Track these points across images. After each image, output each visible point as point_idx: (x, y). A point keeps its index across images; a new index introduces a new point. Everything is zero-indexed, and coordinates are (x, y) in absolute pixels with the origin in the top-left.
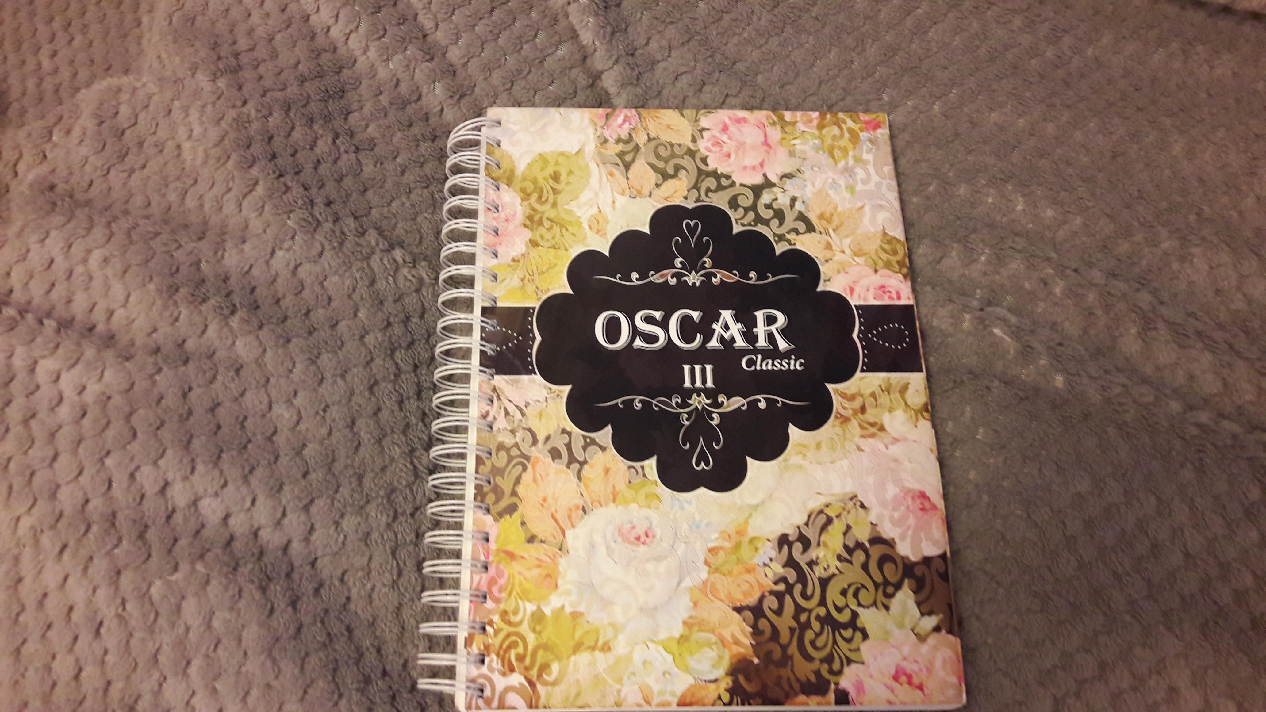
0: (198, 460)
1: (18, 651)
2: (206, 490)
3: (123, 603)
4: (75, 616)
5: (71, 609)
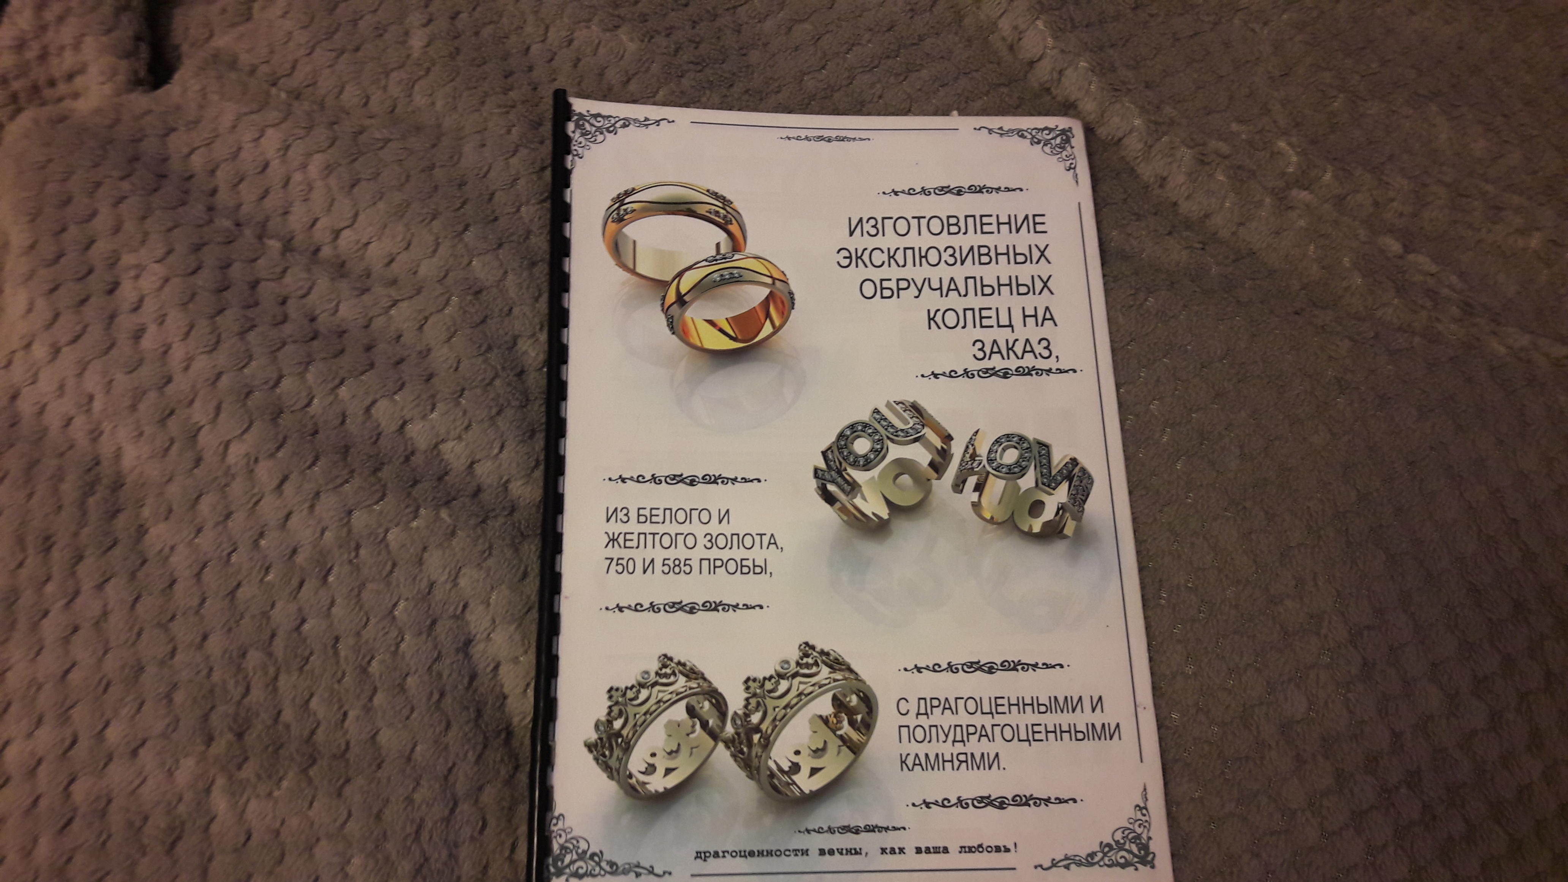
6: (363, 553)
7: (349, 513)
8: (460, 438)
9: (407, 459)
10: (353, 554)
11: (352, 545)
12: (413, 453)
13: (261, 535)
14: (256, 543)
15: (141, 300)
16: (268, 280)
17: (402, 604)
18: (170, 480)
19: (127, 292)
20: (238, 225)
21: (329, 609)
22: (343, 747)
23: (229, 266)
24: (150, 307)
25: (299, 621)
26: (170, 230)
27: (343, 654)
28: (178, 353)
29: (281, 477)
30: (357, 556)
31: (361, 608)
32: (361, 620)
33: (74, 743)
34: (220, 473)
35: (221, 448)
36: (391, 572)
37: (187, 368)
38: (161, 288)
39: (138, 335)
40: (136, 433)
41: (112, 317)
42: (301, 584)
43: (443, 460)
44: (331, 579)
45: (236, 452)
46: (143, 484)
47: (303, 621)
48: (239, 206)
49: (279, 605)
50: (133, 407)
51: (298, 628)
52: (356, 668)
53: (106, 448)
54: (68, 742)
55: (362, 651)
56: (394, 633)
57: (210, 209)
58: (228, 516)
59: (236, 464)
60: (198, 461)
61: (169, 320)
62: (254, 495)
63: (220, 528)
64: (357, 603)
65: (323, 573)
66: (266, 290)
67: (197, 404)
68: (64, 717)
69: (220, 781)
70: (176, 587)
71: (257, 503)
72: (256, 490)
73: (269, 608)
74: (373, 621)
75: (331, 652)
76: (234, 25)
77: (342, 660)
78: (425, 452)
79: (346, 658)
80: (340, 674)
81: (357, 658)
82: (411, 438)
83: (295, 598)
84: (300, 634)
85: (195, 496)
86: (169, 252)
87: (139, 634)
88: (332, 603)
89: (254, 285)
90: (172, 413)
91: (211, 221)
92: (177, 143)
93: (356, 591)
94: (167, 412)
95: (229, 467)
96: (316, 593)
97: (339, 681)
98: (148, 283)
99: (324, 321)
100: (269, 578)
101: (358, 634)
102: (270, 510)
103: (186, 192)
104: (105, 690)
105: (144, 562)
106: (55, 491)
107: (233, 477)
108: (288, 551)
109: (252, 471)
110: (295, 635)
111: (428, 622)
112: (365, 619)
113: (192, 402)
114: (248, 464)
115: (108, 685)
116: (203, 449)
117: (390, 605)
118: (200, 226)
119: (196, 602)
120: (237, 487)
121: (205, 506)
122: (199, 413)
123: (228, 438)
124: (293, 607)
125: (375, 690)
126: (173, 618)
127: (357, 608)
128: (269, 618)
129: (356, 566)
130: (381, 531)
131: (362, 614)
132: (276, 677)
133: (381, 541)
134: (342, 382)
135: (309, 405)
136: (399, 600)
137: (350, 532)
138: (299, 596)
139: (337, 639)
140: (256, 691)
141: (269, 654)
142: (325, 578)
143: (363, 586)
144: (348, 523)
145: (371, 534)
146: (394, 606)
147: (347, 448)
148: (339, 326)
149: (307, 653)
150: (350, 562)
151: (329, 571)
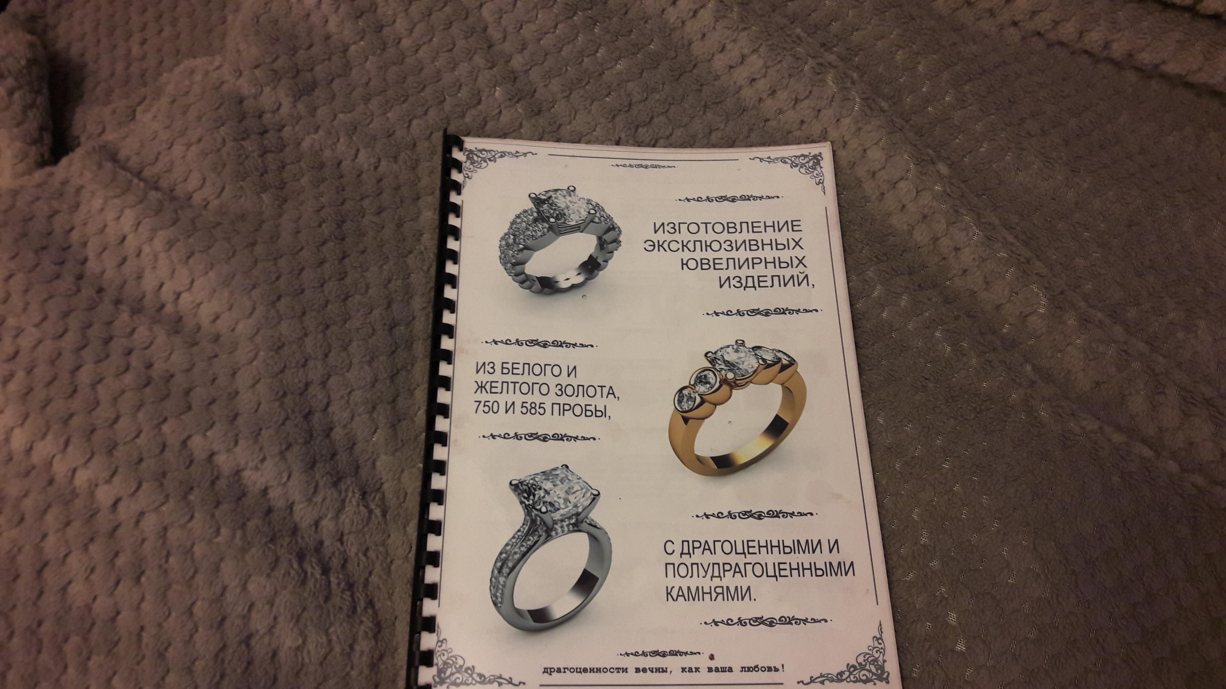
0: (242, 435)
1: (64, 588)
2: (248, 463)
3: (168, 556)
4: (120, 562)
5: (116, 555)
6: (172, 560)
7: (165, 529)
8: (257, 468)
9: (213, 483)
10: (164, 560)
11: (164, 553)
12: (217, 478)
13: (91, 540)
14: (87, 546)
15: (18, 352)
16: (120, 337)
17: (199, 603)
18: (26, 495)
20: (100, 291)
21: (139, 604)
23: (89, 327)
24: (23, 358)
25: (114, 614)
26: (46, 300)
27: (145, 641)
28: (38, 396)
29: (116, 497)
30: (167, 561)
31: (165, 604)
32: (164, 614)
34: (67, 492)
35: (70, 472)
36: (193, 577)
39: (7, 379)
42: (118, 583)
43: (242, 484)
44: (143, 579)
45: (81, 477)
47: (118, 613)
48: (102, 274)
49: (99, 600)
51: (113, 619)
52: (154, 654)
55: (162, 638)
56: (190, 626)
57: (80, 276)
58: (68, 523)
59: (80, 486)
60: (50, 482)
62: (92, 509)
63: (61, 533)
64: (163, 600)
65: (138, 574)
66: (117, 345)
70: (20, 580)
71: (93, 515)
72: (94, 506)
73: (91, 601)
74: (174, 614)
75: (135, 639)
76: (120, 124)
77: (144, 646)
78: (229, 477)
79: (148, 645)
80: (140, 657)
81: (157, 644)
82: (218, 466)
83: (112, 594)
84: (114, 623)
85: (44, 508)
88: (143, 599)
89: (108, 341)
91: (78, 291)
92: (60, 223)
93: (163, 590)
95: (75, 488)
96: (130, 590)
97: (138, 664)
99: (158, 367)
100: (93, 577)
101: (160, 625)
102: (103, 522)
103: (62, 264)
107: (77, 495)
108: (113, 554)
109: (92, 493)
110: (110, 624)
111: (219, 618)
112: (167, 613)
116: (55, 473)
117: (189, 603)
118: (69, 296)
119: (35, 594)
120: (79, 503)
121: (50, 517)
122: (51, 444)
123: (75, 465)
124: (111, 601)
125: (168, 671)
126: (13, 608)
127: (162, 604)
128: (91, 610)
129: (166, 572)
130: (189, 544)
131: (165, 608)
132: (89, 659)
133: (187, 552)
134: (165, 419)
135: (137, 436)
136: (197, 600)
137: (164, 543)
138: (116, 592)
139: (142, 628)
140: (71, 671)
141: (85, 639)
142: (138, 580)
143: (168, 587)
144: (165, 535)
145: (180, 546)
146: (193, 604)
147: (164, 474)
148: (168, 371)
149: (116, 639)
150: (160, 567)
151: (143, 573)
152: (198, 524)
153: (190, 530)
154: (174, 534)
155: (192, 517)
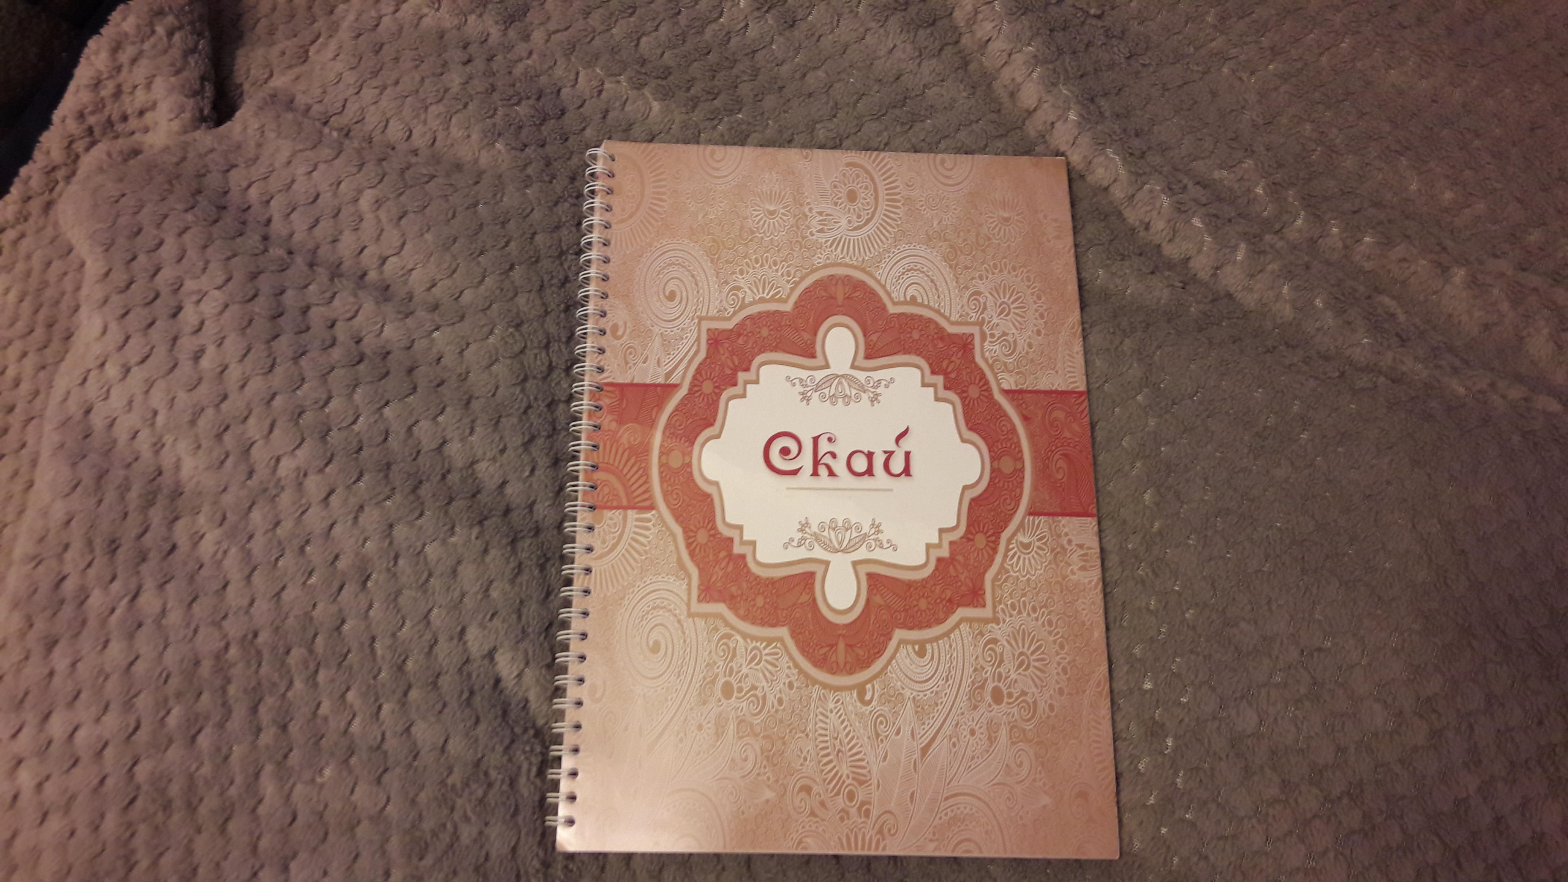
0: (479, 422)
1: (278, 595)
2: (485, 453)
3: (396, 558)
4: (341, 564)
5: (337, 557)
6: (401, 562)
7: (391, 526)
8: (495, 459)
9: (444, 477)
10: (392, 563)
11: (392, 555)
12: (449, 471)
13: (308, 542)
14: (302, 549)
15: (202, 323)
16: (318, 305)
17: (436, 610)
18: (225, 490)
19: (189, 316)
20: (290, 253)
22: (379, 738)
23: (282, 292)
24: (210, 329)
25: (339, 622)
26: (228, 259)
27: (379, 652)
28: (234, 373)
29: (328, 489)
30: (396, 564)
31: (398, 611)
32: (398, 622)
33: (137, 728)
34: (271, 485)
35: (273, 461)
37: (243, 386)
38: (221, 313)
39: (198, 356)
40: (196, 445)
41: (175, 339)
42: (341, 588)
43: (476, 478)
44: (369, 584)
45: (287, 467)
46: (200, 493)
47: (343, 622)
48: (291, 235)
49: (320, 606)
50: (193, 423)
51: (338, 629)
52: (392, 667)
53: (167, 459)
54: (131, 730)
55: (399, 650)
56: (428, 636)
57: (265, 238)
58: (277, 524)
59: (287, 476)
60: (251, 474)
61: (227, 342)
62: (301, 506)
63: (270, 535)
64: (394, 607)
65: (363, 578)
66: (316, 314)
67: (252, 421)
68: (128, 705)
69: (269, 768)
70: (229, 588)
71: (303, 513)
72: (304, 501)
73: (311, 608)
74: (408, 623)
75: (368, 651)
76: (290, 67)
77: (379, 659)
78: (461, 470)
79: (383, 657)
80: (375, 671)
81: (394, 656)
82: (449, 457)
83: (335, 599)
84: (340, 633)
85: (248, 505)
86: (229, 279)
87: (196, 631)
88: (370, 606)
89: (305, 310)
90: (227, 428)
91: (266, 250)
92: (237, 178)
93: (393, 596)
94: (222, 428)
95: (279, 480)
96: (356, 596)
97: (375, 678)
98: (209, 307)
99: (369, 344)
100: (312, 581)
101: (394, 635)
102: (315, 518)
103: (244, 223)
104: (166, 682)
105: (201, 567)
106: (122, 498)
107: (283, 488)
108: (332, 556)
109: (301, 484)
110: (336, 634)
111: (459, 629)
112: (400, 622)
113: (246, 418)
114: (298, 476)
115: (168, 677)
116: (255, 462)
117: (425, 611)
118: (256, 255)
119: (245, 602)
120: (286, 498)
121: (256, 515)
122: (254, 428)
123: (281, 453)
124: (334, 608)
125: (410, 687)
126: (225, 617)
127: (395, 611)
128: (311, 619)
129: (395, 575)
130: (419, 544)
131: (399, 616)
132: (317, 672)
133: (419, 553)
134: (387, 403)
135: (354, 422)
136: (433, 607)
137: (391, 543)
138: (339, 598)
139: (373, 639)
140: (298, 684)
141: (311, 651)
142: (365, 583)
143: (398, 593)
144: (389, 535)
145: (410, 547)
146: (430, 610)
147: (388, 465)
148: (383, 347)
149: (345, 650)
150: (388, 570)
151: (369, 576)
152: (428, 521)
153: (420, 528)
154: (401, 532)
155: (421, 515)
